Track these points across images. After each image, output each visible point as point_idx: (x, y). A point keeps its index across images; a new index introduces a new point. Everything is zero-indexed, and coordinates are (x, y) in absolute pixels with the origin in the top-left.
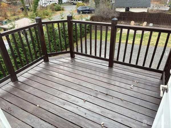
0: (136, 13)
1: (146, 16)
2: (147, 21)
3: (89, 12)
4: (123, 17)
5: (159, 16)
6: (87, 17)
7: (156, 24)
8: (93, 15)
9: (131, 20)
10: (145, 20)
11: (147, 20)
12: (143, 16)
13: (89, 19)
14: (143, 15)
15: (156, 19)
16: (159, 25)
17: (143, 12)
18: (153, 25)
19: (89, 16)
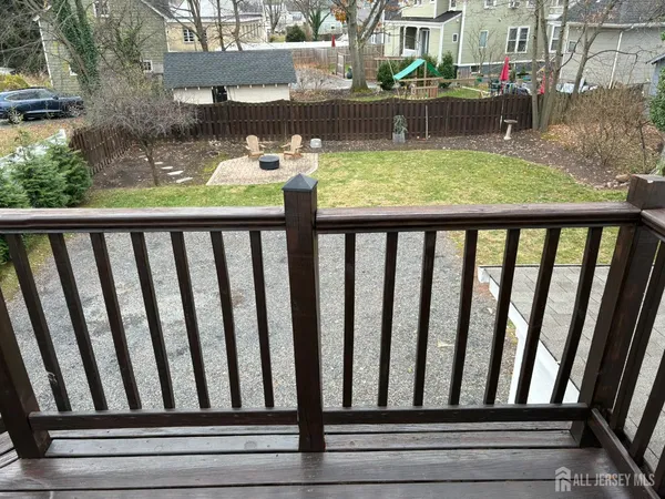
0: (255, 106)
1: (293, 115)
2: (298, 130)
3: (59, 111)
4: (209, 122)
5: (333, 110)
6: (55, 134)
7: (329, 139)
8: (80, 123)
9: (244, 132)
10: (293, 129)
11: (298, 127)
12: (281, 114)
13: (65, 144)
14: (281, 110)
15: (325, 123)
16: (340, 143)
17: (279, 102)
18: (323, 146)
19: (62, 131)
